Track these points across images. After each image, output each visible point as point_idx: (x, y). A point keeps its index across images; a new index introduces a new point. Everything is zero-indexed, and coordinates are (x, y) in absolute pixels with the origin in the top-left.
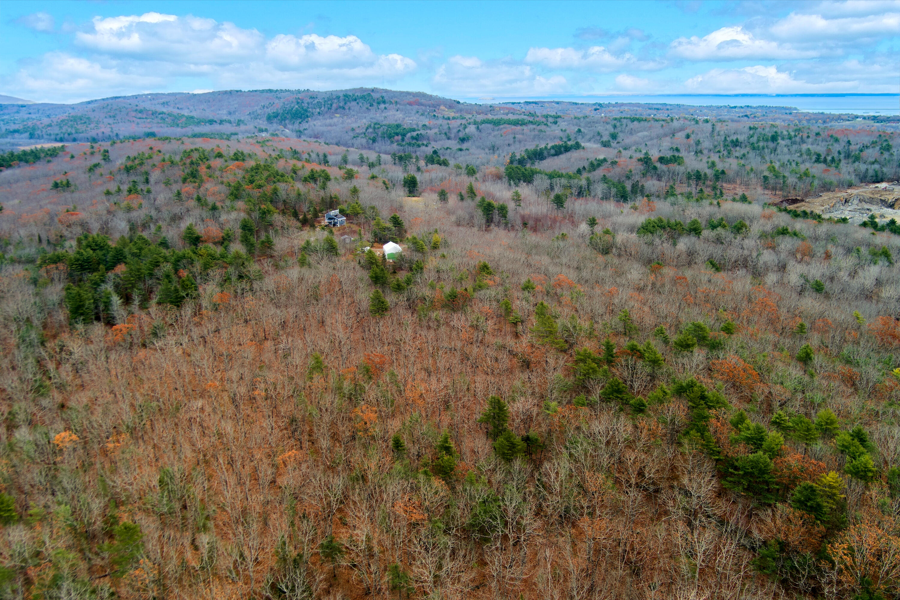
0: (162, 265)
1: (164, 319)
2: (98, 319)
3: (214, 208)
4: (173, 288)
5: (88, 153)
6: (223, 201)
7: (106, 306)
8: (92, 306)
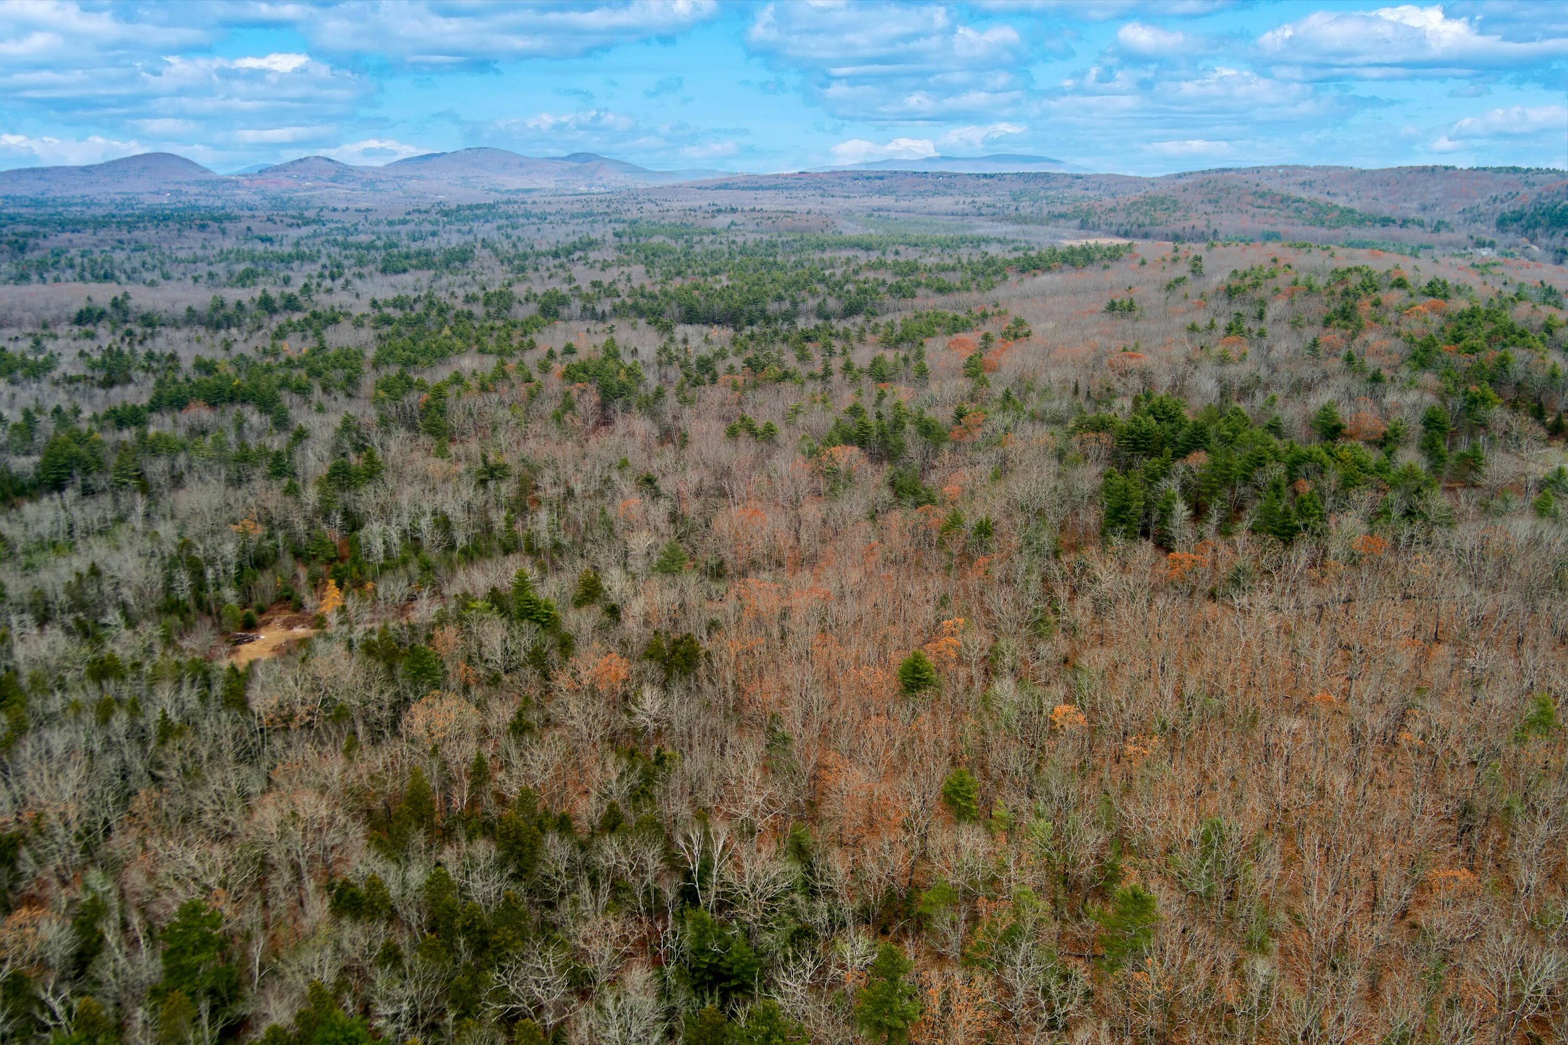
0: (1268, 465)
1: (1257, 559)
2: (1145, 534)
3: (1376, 379)
4: (1281, 509)
5: (1168, 259)
6: (1395, 368)
7: (1163, 517)
8: (1141, 512)
